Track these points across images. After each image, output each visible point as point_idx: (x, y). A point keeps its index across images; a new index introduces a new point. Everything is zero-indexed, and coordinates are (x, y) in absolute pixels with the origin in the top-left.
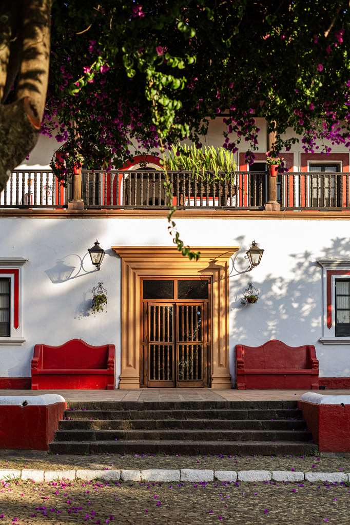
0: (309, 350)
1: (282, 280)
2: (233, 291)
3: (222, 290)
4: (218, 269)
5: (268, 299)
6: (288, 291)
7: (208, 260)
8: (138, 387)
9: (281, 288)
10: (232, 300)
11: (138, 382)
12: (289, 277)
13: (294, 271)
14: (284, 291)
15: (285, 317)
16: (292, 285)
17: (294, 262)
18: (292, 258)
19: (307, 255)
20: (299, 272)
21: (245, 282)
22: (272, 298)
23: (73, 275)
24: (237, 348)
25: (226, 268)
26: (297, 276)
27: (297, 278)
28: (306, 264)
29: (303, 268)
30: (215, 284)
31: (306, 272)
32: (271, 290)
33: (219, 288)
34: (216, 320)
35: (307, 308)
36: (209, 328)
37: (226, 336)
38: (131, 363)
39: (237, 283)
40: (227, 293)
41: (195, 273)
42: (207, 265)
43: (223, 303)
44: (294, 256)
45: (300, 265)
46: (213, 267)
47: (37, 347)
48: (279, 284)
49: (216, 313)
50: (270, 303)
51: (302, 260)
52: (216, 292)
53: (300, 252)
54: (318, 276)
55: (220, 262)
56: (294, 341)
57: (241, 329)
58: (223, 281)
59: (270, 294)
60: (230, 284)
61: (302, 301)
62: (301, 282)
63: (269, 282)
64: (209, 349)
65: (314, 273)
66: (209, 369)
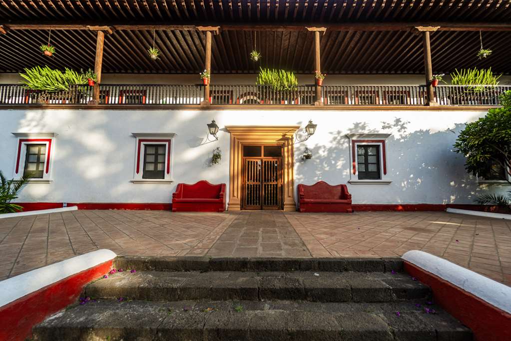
0: (343, 187)
1: (324, 147)
2: (296, 153)
3: (290, 153)
4: (288, 139)
5: (317, 158)
6: (328, 154)
7: (281, 134)
8: (239, 209)
9: (324, 152)
10: (296, 157)
11: (239, 206)
12: (329, 145)
13: (331, 142)
14: (326, 153)
15: (327, 169)
16: (331, 150)
17: (332, 137)
18: (330, 135)
19: (339, 133)
20: (335, 143)
21: (303, 148)
22: (319, 157)
23: (202, 143)
24: (299, 186)
25: (292, 139)
26: (334, 145)
27: (334, 146)
28: (339, 138)
29: (337, 140)
30: (286, 149)
31: (339, 143)
32: (318, 153)
33: (288, 152)
34: (286, 170)
35: (340, 164)
36: (282, 175)
37: (292, 179)
38: (236, 195)
39: (298, 149)
40: (292, 155)
41: (274, 141)
42: (281, 137)
43: (290, 161)
44: (331, 133)
45: (335, 139)
46: (284, 138)
47: (179, 185)
48: (323, 149)
49: (286, 166)
50: (318, 161)
51: (336, 136)
52: (286, 154)
53: (335, 131)
54: (346, 145)
55: (289, 135)
56: (333, 182)
57: (301, 176)
58: (290, 147)
59: (317, 155)
60: (294, 150)
61: (337, 159)
62: (336, 148)
63: (317, 148)
64: (282, 186)
65: (344, 142)
66: (282, 200)
